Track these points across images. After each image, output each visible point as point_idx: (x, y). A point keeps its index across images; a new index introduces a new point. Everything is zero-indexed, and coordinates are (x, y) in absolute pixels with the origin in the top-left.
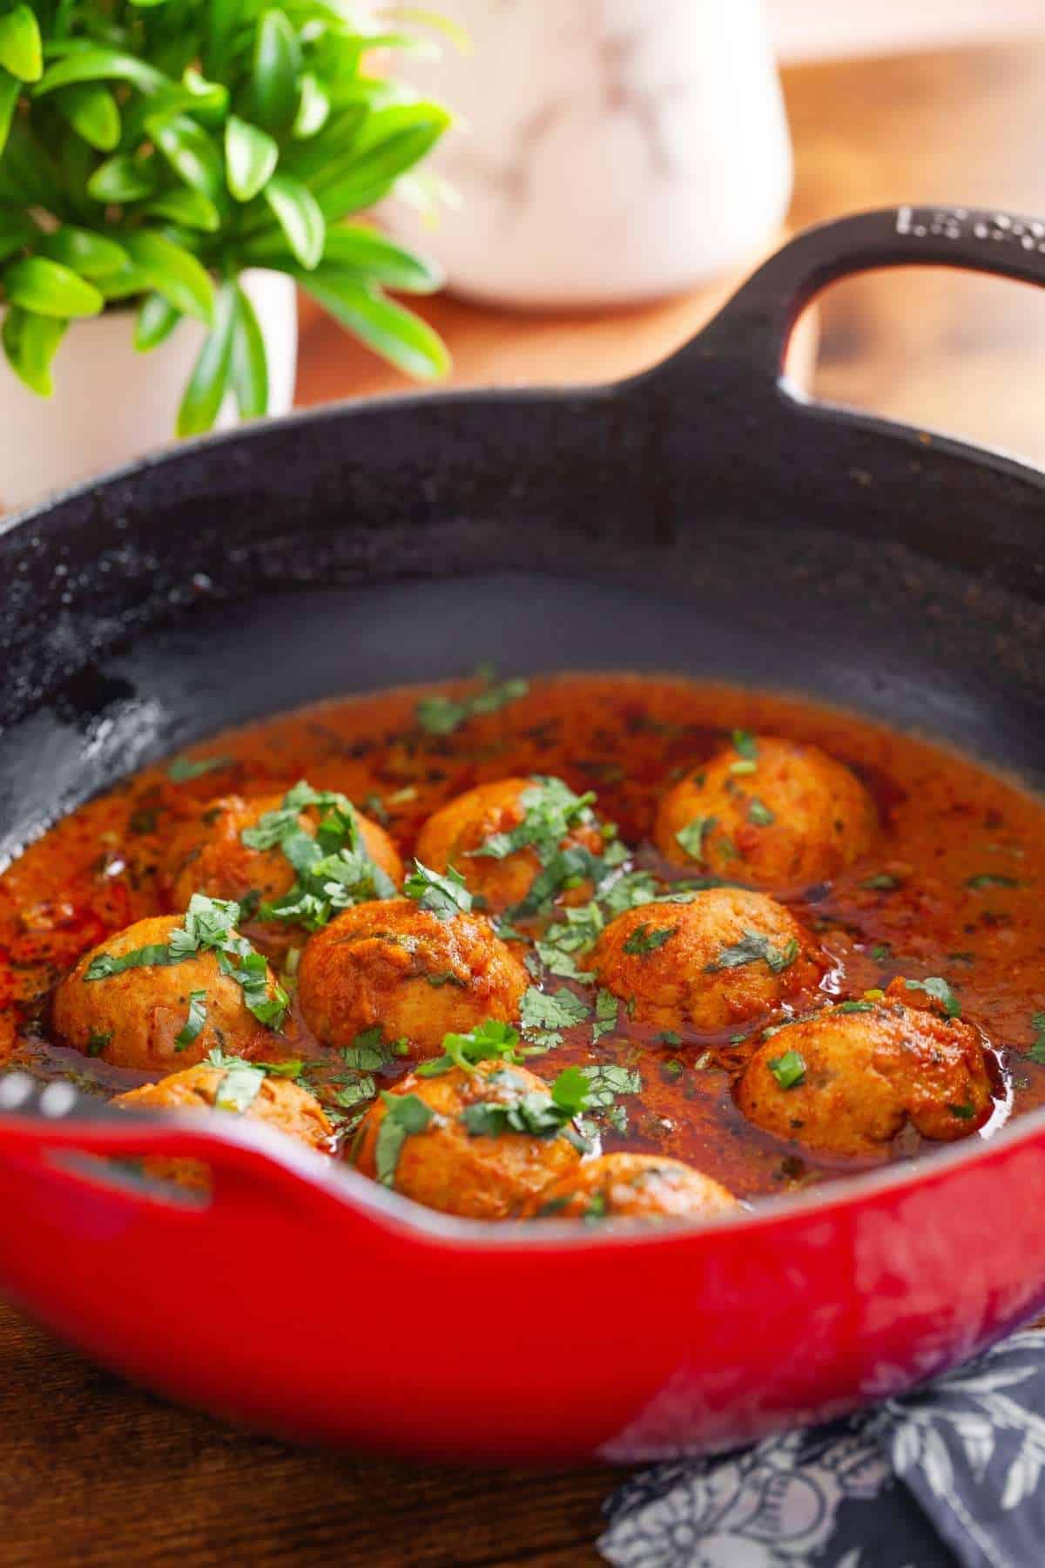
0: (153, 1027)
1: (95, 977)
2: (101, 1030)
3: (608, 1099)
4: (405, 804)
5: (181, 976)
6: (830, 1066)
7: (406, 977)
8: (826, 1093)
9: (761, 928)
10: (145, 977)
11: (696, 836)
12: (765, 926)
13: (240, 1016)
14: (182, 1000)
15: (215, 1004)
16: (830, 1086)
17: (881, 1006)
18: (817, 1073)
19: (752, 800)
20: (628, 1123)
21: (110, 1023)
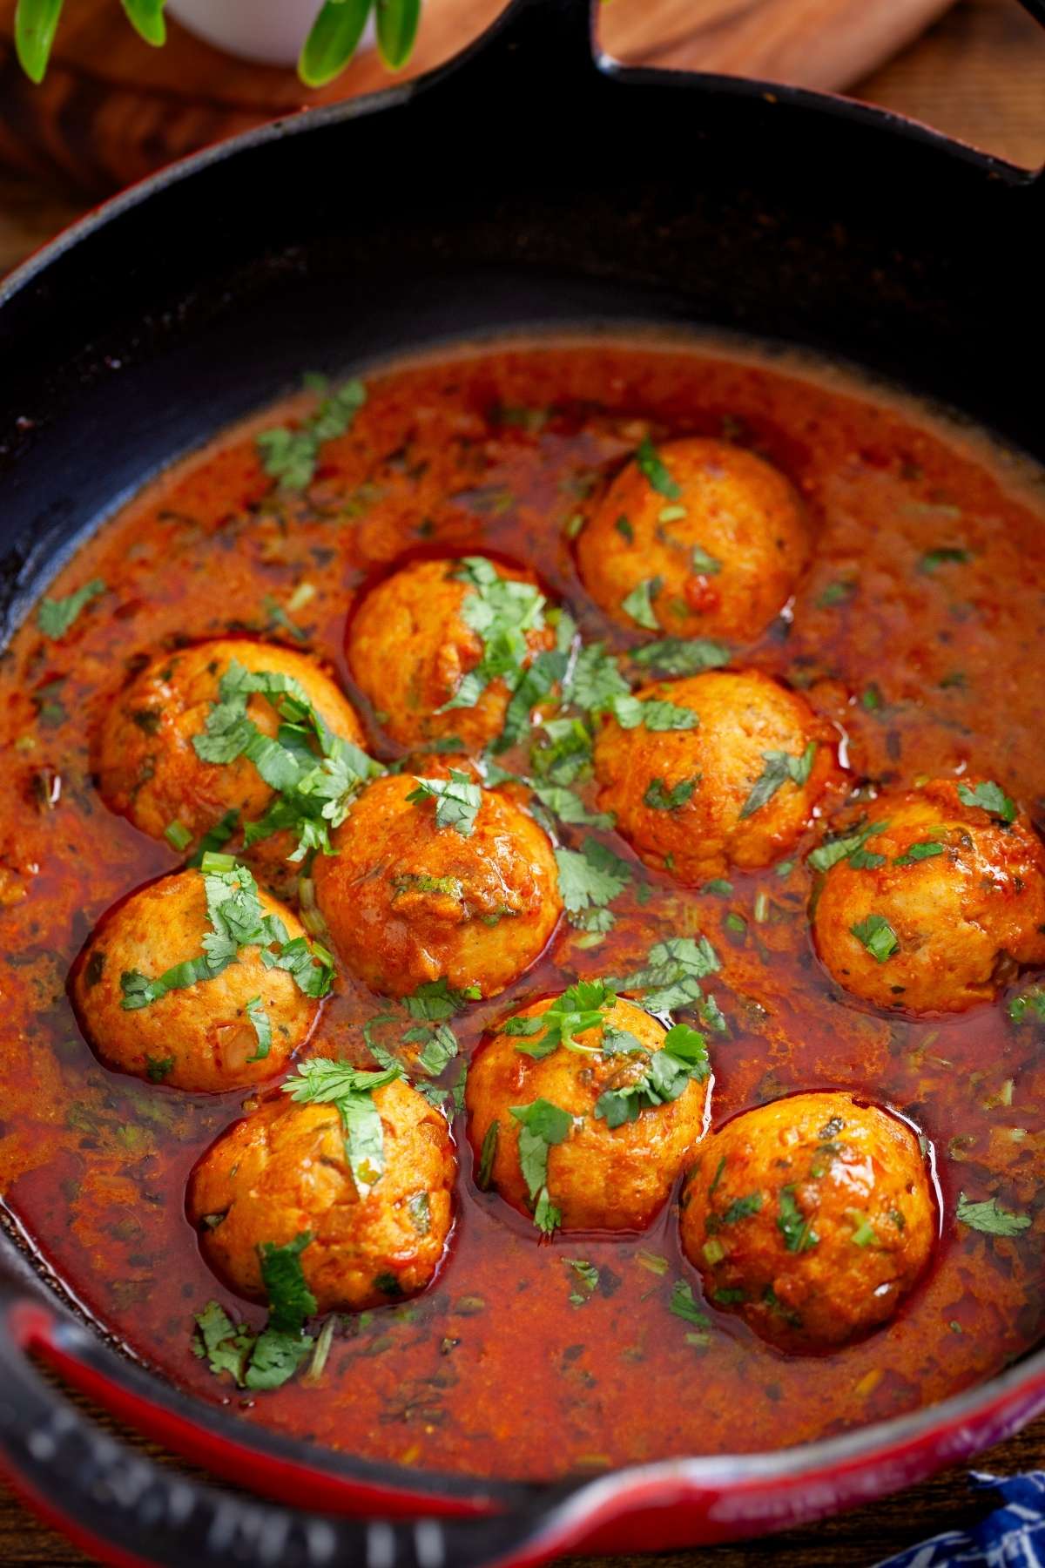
0: (217, 1047)
1: (136, 1006)
2: (159, 1056)
3: (693, 989)
4: (308, 607)
5: (230, 987)
6: (922, 928)
7: (461, 924)
8: (924, 957)
9: (774, 739)
10: (192, 997)
11: (645, 603)
12: (776, 735)
13: (297, 1002)
14: (240, 1013)
15: (272, 1003)
16: (925, 949)
17: (950, 845)
18: (909, 940)
19: (692, 550)
20: (726, 1018)
21: (168, 1049)
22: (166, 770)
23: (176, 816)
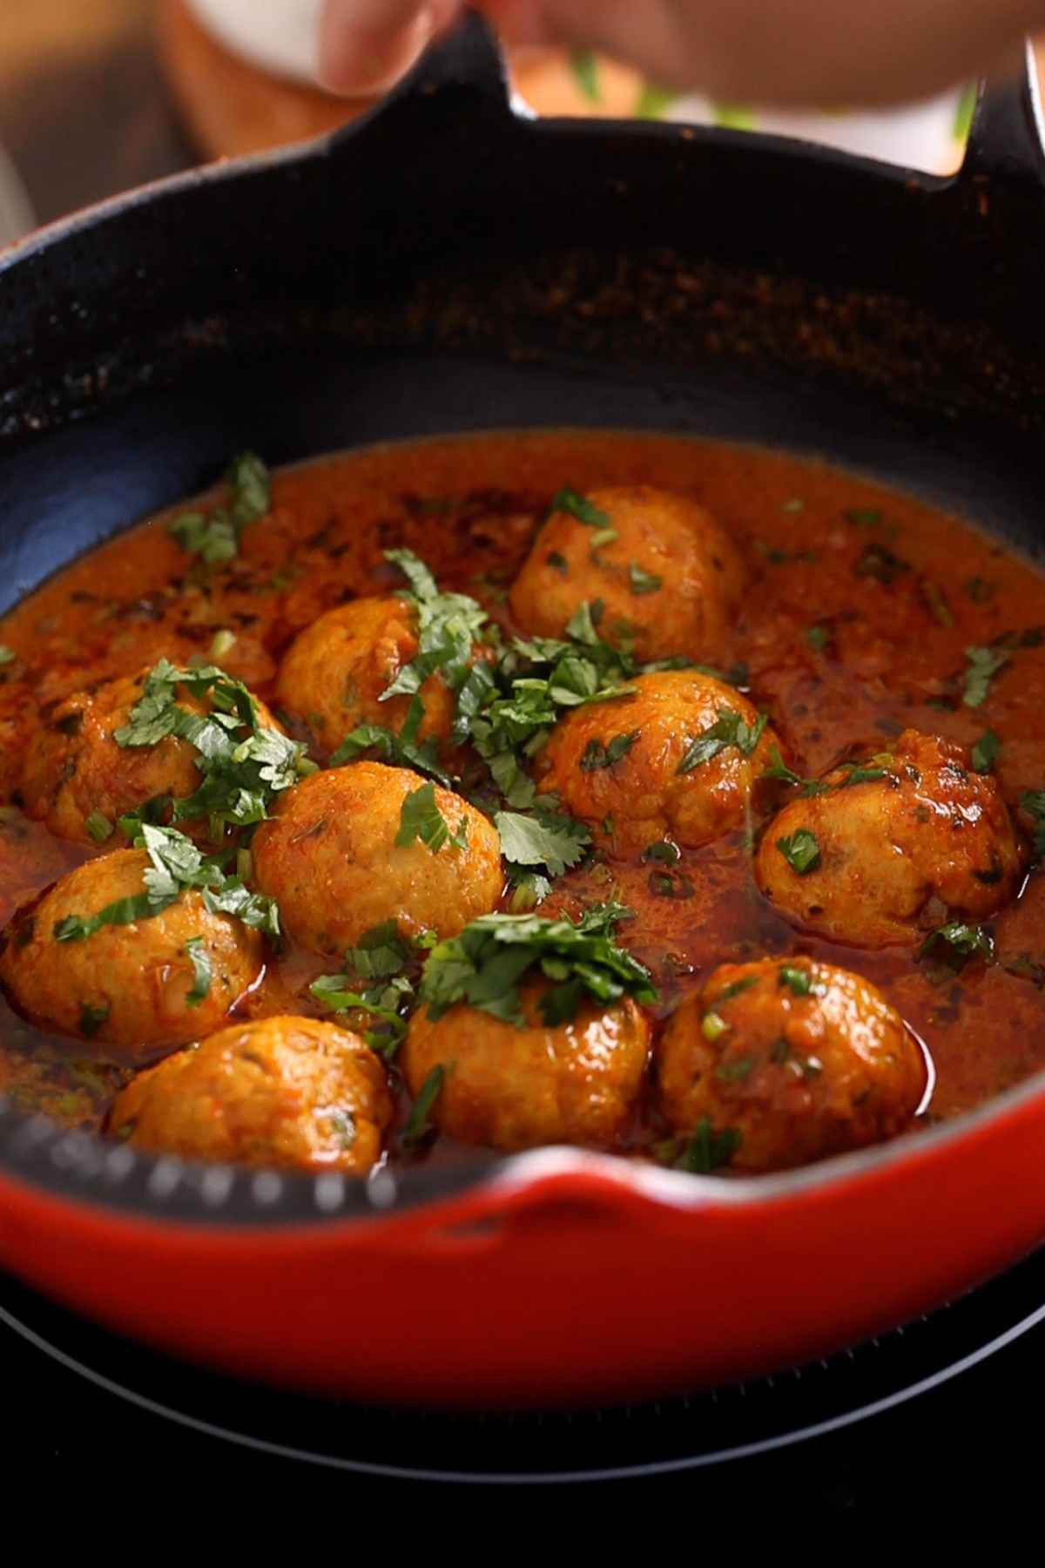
0: (155, 988)
2: (94, 1003)
5: (169, 925)
6: (844, 844)
8: (844, 875)
10: (130, 936)
11: (587, 624)
13: (240, 955)
14: (180, 951)
15: (214, 946)
16: (846, 867)
17: (893, 772)
18: (829, 853)
19: (628, 569)
21: (104, 995)
22: (87, 765)
23: (97, 804)
